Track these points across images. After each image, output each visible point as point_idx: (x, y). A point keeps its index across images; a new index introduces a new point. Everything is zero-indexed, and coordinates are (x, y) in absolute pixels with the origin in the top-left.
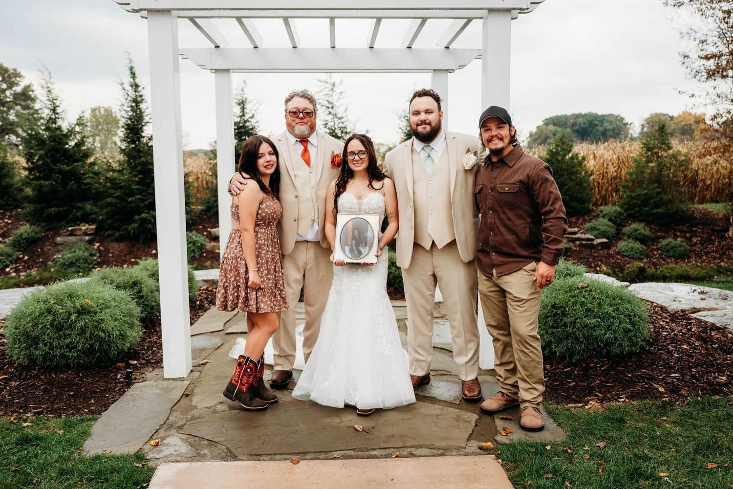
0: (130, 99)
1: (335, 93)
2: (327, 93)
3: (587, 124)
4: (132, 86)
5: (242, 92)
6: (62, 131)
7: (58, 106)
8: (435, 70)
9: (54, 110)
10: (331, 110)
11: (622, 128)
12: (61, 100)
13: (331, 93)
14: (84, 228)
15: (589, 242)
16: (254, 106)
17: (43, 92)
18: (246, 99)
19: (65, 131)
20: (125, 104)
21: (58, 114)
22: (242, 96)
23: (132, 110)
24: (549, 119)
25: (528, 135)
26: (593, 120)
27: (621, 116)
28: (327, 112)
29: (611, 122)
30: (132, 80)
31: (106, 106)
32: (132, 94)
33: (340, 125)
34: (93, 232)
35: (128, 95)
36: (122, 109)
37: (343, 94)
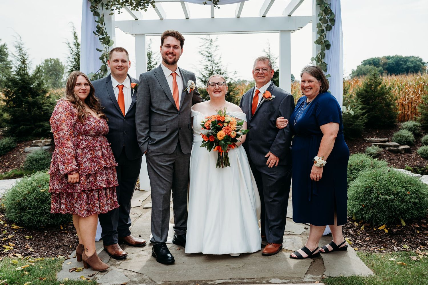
0: (74, 53)
1: (212, 46)
2: (207, 46)
3: (395, 64)
4: (75, 45)
5: (149, 47)
6: (29, 76)
7: (26, 59)
8: (281, 31)
9: (23, 62)
10: (210, 58)
11: (421, 66)
12: (28, 55)
13: (210, 46)
14: (43, 141)
15: (395, 148)
16: (157, 56)
17: (16, 50)
18: (151, 52)
19: (31, 76)
20: (71, 57)
21: (26, 64)
22: (149, 49)
23: (75, 61)
24: (366, 60)
25: (351, 72)
26: (399, 61)
27: (420, 58)
28: (207, 60)
29: (412, 62)
30: (75, 41)
31: (55, 58)
32: (75, 50)
33: (216, 68)
34: (49, 144)
35: (73, 51)
36: (68, 61)
37: (218, 47)
